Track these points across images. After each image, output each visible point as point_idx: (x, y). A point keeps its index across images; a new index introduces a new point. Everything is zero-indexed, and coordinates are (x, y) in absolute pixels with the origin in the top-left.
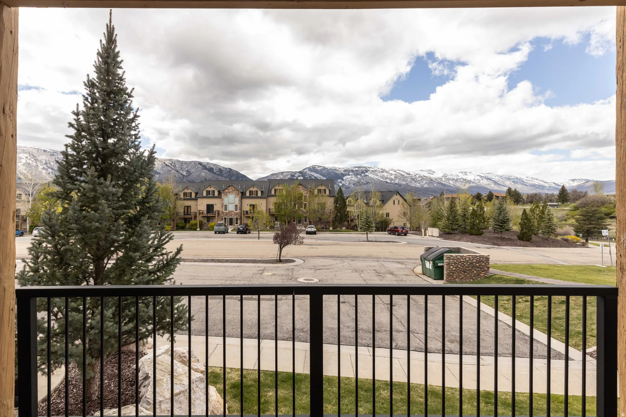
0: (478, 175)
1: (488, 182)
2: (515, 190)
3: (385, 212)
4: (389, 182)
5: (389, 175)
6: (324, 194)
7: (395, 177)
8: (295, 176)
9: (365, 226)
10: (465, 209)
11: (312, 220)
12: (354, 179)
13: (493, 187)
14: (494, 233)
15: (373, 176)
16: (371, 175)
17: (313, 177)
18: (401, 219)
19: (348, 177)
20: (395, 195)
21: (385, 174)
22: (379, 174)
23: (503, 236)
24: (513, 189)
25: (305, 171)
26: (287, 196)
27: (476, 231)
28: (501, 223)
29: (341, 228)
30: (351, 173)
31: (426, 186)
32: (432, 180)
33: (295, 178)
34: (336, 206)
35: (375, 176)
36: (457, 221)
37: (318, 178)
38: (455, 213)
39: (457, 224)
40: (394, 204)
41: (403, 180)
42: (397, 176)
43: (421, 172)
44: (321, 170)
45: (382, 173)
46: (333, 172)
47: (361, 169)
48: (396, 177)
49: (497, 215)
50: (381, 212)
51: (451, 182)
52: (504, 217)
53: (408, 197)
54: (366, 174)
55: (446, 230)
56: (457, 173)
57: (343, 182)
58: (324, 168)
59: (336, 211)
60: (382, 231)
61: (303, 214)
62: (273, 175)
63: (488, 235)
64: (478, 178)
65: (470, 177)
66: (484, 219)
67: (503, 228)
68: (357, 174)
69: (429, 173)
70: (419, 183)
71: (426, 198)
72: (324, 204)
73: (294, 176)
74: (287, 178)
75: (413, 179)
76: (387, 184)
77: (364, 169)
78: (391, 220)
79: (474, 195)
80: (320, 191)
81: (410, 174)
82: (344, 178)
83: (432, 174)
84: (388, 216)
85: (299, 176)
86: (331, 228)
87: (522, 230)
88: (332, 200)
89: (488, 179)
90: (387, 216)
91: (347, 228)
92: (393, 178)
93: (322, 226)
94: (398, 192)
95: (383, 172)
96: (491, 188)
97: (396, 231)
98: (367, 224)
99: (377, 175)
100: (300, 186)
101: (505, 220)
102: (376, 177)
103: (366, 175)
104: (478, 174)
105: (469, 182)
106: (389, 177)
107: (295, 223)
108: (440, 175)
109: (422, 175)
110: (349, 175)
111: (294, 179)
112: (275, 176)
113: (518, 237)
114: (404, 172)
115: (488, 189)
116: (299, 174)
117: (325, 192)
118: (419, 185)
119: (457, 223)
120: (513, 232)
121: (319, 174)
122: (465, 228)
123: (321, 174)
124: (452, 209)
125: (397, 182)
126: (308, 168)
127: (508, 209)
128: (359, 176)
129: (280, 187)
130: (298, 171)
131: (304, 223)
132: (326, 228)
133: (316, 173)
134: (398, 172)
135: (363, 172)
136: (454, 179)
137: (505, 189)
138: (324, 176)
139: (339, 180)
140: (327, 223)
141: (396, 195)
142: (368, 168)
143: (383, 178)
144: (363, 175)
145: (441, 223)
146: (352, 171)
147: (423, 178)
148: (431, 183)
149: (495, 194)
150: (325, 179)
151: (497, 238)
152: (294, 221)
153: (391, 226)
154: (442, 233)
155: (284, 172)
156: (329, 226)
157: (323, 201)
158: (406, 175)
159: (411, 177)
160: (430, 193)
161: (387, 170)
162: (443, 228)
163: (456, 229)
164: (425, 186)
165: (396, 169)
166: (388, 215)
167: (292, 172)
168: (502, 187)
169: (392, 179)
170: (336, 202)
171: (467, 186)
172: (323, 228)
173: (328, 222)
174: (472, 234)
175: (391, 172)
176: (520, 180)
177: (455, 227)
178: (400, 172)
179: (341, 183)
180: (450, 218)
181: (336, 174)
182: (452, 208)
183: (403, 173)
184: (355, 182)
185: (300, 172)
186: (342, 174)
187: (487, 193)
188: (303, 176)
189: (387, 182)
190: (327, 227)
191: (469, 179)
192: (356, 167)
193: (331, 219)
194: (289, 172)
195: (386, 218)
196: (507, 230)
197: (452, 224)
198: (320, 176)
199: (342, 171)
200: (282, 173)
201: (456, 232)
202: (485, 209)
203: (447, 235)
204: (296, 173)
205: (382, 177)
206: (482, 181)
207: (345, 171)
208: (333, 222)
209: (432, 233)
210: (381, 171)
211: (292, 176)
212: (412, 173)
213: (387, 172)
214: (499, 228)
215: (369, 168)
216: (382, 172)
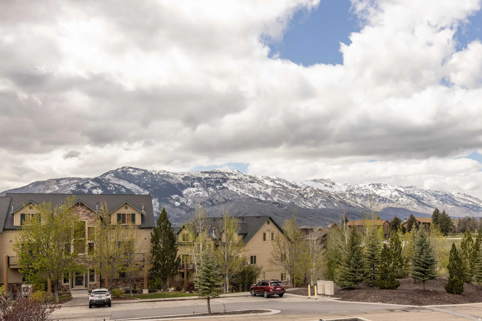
0: (396, 190)
1: (409, 201)
2: (444, 212)
3: (248, 255)
4: (263, 199)
5: (263, 188)
6: (130, 224)
7: (272, 191)
8: (85, 188)
9: (204, 285)
10: (373, 246)
11: (105, 277)
12: (202, 193)
13: (415, 208)
14: (415, 283)
15: (235, 189)
16: (232, 188)
17: (123, 190)
18: (274, 267)
19: (192, 189)
20: (266, 224)
21: (256, 186)
22: (246, 185)
23: (427, 288)
24: (441, 212)
25: (107, 177)
26: (47, 230)
27: (389, 282)
28: (423, 267)
29: (166, 289)
30: (196, 184)
31: (322, 206)
32: (330, 197)
33: (86, 191)
34: (155, 248)
35: (239, 189)
36: (361, 266)
37: (134, 191)
38: (359, 253)
39: (362, 272)
40: (265, 239)
41: (286, 196)
42: (277, 189)
43: (313, 183)
44: (138, 176)
45: (251, 184)
46: (163, 181)
47: (215, 176)
48: (274, 192)
49: (418, 254)
50: (241, 256)
51: (358, 200)
52: (427, 257)
53: (287, 226)
54: (224, 185)
55: (345, 282)
56: (367, 185)
57: (183, 200)
58: (146, 173)
59: (155, 257)
60: (243, 291)
61: (87, 264)
62: (37, 184)
63: (406, 287)
64: (396, 193)
65: (384, 193)
66: (401, 260)
67: (426, 275)
68: (208, 186)
69: (326, 186)
70: (311, 203)
71: (320, 227)
72: (130, 243)
73: (83, 187)
74: (68, 191)
75: (302, 195)
76: (260, 204)
77: (220, 176)
78: (259, 269)
79: (390, 221)
80: (121, 218)
81: (296, 187)
82: (185, 192)
83: (331, 187)
84: (255, 262)
85: (95, 188)
86: (145, 291)
87: (451, 277)
88: (147, 235)
89: (408, 195)
90: (252, 263)
91: (178, 289)
92: (270, 193)
93: (128, 288)
94: (270, 218)
95: (253, 182)
96: (413, 210)
97: (265, 290)
98: (209, 281)
99: (242, 187)
100: (79, 208)
101: (429, 263)
102: (240, 191)
103: (224, 187)
104: (396, 187)
105: (384, 200)
106: (263, 191)
107: (69, 284)
108: (344, 189)
109: (315, 188)
110: (193, 186)
111: (84, 194)
112: (41, 187)
113: (446, 288)
114: (287, 182)
115: (408, 211)
116: (95, 184)
117: (133, 220)
118: (310, 205)
119: (361, 270)
120: (440, 280)
121: (135, 183)
122: (374, 278)
123: (139, 184)
124: (354, 247)
125: (275, 199)
126: (112, 172)
127: (432, 244)
128: (211, 189)
129: (35, 211)
130: (93, 177)
131: (89, 283)
132: (134, 292)
133: (130, 182)
134: (277, 182)
135: (217, 182)
136: (362, 196)
137: (431, 211)
138: (145, 187)
139: (174, 197)
140: (138, 280)
141: (268, 223)
142: (227, 175)
143: (252, 193)
144: (218, 187)
145: (338, 271)
146: (199, 179)
147: (317, 193)
148: (329, 201)
149: (418, 219)
150: (147, 193)
151: (419, 292)
152: (66, 281)
153: (259, 279)
154: (339, 288)
155: (61, 179)
156: (142, 287)
157: (127, 239)
158: (290, 188)
159: (298, 191)
160: (328, 218)
161: (260, 178)
162: (340, 280)
163: (361, 281)
164: (320, 207)
165: (275, 178)
166: (253, 259)
167: (80, 179)
168: (428, 208)
169: (267, 195)
170: (155, 240)
171: (382, 206)
172: (127, 292)
173: (140, 280)
174: (383, 288)
175: (267, 182)
176: (449, 197)
177: (359, 278)
178: (281, 183)
179: (178, 200)
180: (351, 262)
181: (169, 184)
182: (353, 245)
183: (286, 185)
184: (202, 200)
185: (96, 180)
186: (180, 184)
187: (408, 217)
188: (103, 187)
189: (259, 200)
190: (138, 289)
191: (383, 195)
192: (206, 172)
193: (145, 273)
194: (73, 179)
195: (250, 266)
196: (433, 278)
197: (354, 272)
198: (138, 188)
199: (180, 180)
200: (58, 181)
201: (360, 285)
202: (403, 245)
203: (346, 292)
204: (87, 180)
205: (252, 191)
206: (401, 199)
207: (185, 179)
208: (151, 278)
209: (324, 289)
210: (249, 180)
211: (78, 186)
212: (299, 185)
213: (259, 182)
214: (421, 276)
215: (229, 174)
216: (250, 182)
